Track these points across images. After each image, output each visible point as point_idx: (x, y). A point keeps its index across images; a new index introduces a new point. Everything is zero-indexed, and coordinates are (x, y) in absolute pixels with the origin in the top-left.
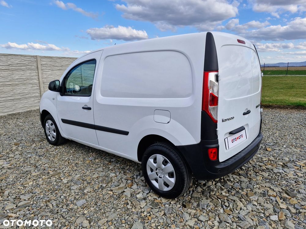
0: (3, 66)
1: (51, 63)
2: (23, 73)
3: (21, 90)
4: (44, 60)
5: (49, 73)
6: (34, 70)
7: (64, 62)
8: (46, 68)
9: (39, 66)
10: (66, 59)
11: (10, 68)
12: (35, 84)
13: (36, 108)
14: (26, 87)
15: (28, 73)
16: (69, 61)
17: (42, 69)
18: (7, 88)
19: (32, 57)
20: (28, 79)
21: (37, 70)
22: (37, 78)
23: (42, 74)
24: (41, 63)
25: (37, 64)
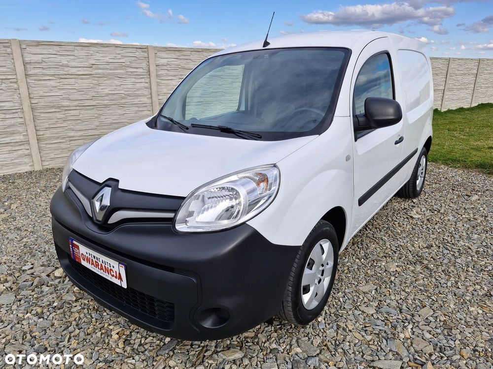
0: (80, 69)
1: (179, 62)
2: (119, 83)
3: (115, 117)
4: (164, 55)
6: (142, 76)
8: (166, 72)
9: (153, 68)
11: (94, 72)
12: (144, 105)
14: (125, 112)
15: (129, 84)
17: (158, 76)
18: (87, 111)
19: (138, 50)
20: (128, 95)
21: (148, 76)
22: (148, 93)
23: (158, 84)
24: (157, 62)
25: (148, 63)
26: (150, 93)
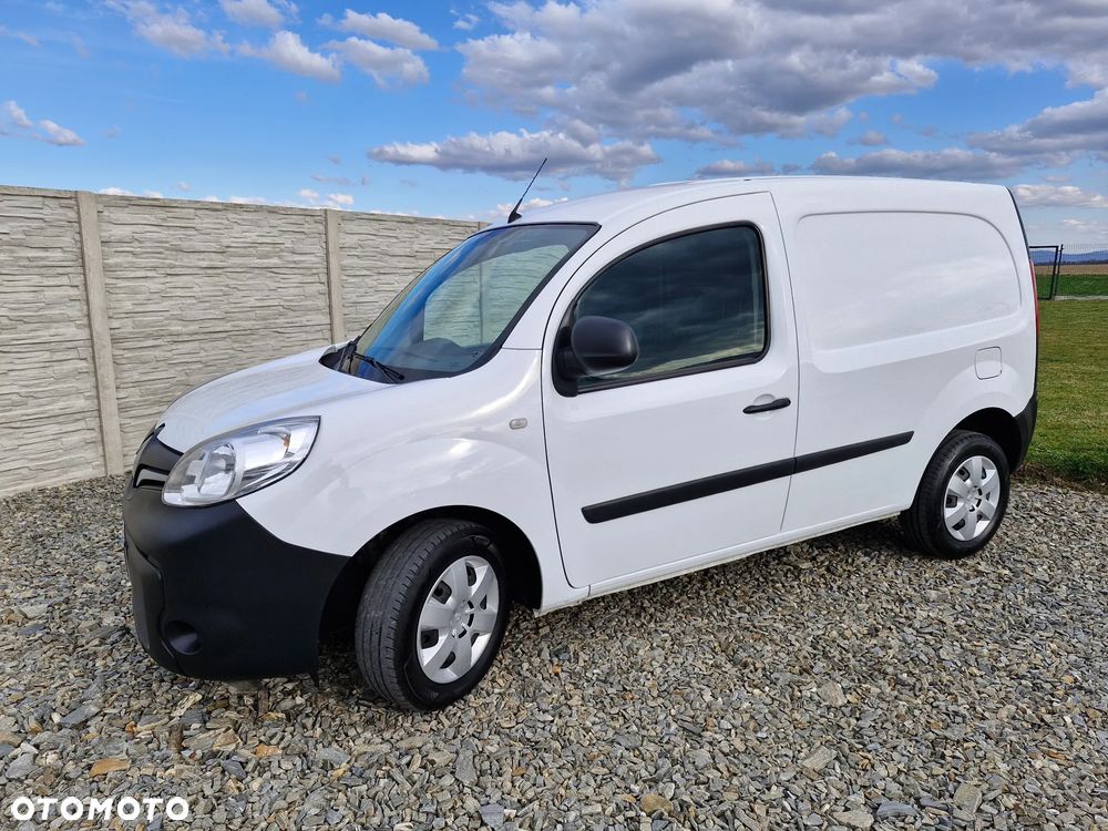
1: (163, 234)
4: (123, 216)
5: (153, 285)
6: (60, 270)
7: (236, 227)
8: (130, 258)
9: (93, 250)
10: (246, 216)
12: (68, 345)
13: (71, 475)
14: (10, 367)
16: (264, 223)
17: (107, 269)
19: (47, 201)
20: (21, 320)
21: (80, 270)
22: (79, 314)
23: (109, 290)
24: (103, 234)
25: (77, 237)
26: (85, 312)
